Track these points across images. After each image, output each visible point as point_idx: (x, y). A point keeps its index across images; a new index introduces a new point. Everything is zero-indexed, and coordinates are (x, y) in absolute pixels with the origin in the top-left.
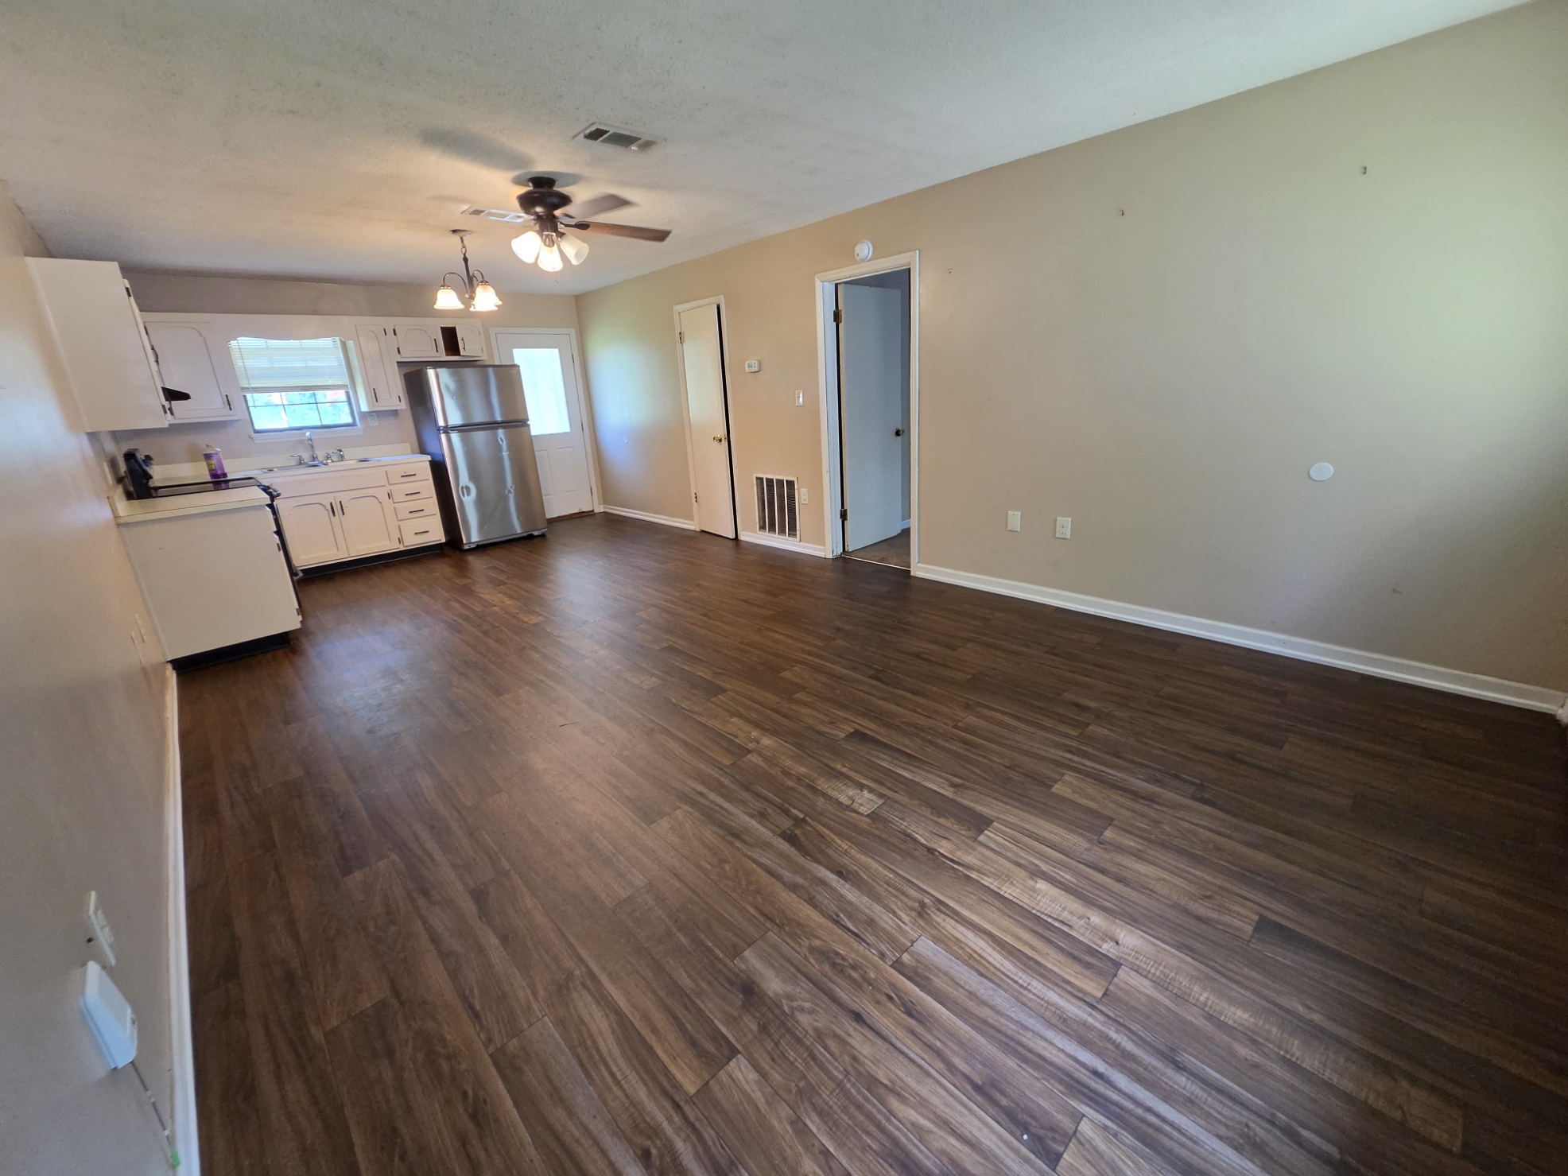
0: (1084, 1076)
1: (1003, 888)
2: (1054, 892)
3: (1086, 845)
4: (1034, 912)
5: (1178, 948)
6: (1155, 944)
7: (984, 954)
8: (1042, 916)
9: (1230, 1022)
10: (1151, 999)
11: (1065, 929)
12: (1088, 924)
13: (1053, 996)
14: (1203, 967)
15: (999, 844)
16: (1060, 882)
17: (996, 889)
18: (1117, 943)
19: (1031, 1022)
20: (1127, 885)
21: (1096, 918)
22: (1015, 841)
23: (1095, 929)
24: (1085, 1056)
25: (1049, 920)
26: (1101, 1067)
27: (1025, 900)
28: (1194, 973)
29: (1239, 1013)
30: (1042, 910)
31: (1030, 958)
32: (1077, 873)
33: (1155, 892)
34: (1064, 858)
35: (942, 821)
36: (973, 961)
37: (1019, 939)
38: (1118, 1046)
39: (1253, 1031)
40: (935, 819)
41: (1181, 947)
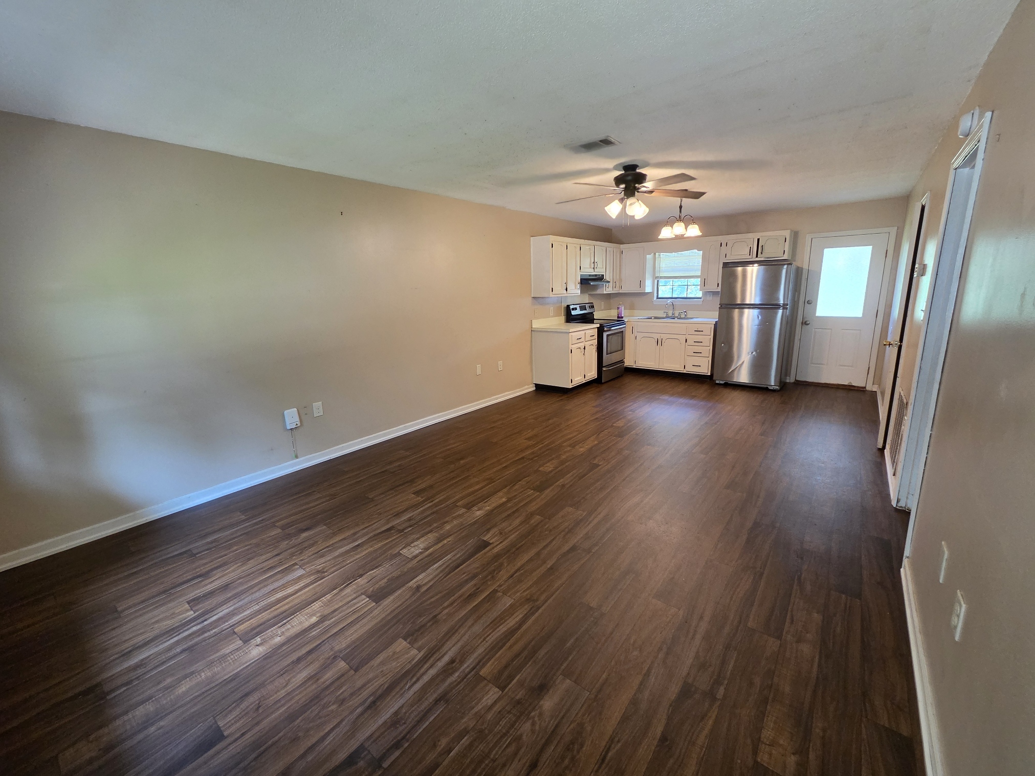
0: (207, 616)
1: (320, 602)
2: (307, 624)
3: (337, 648)
4: (298, 613)
5: (238, 673)
6: (246, 663)
7: (284, 591)
8: (293, 616)
9: (183, 682)
10: (218, 651)
11: (279, 625)
12: (277, 635)
13: (248, 612)
14: (217, 683)
15: (355, 604)
16: (314, 627)
17: (321, 599)
18: (257, 645)
19: (240, 603)
20: (293, 662)
21: (278, 640)
22: (354, 612)
23: (272, 637)
24: (214, 618)
25: (289, 619)
26: (206, 623)
27: (308, 610)
28: (217, 677)
29: (184, 689)
30: (297, 617)
31: (272, 607)
32: (315, 638)
33: (278, 677)
34: (330, 634)
35: (385, 580)
36: (284, 587)
37: (285, 605)
38: (209, 631)
39: (171, 691)
40: (388, 577)
41: (236, 676)
